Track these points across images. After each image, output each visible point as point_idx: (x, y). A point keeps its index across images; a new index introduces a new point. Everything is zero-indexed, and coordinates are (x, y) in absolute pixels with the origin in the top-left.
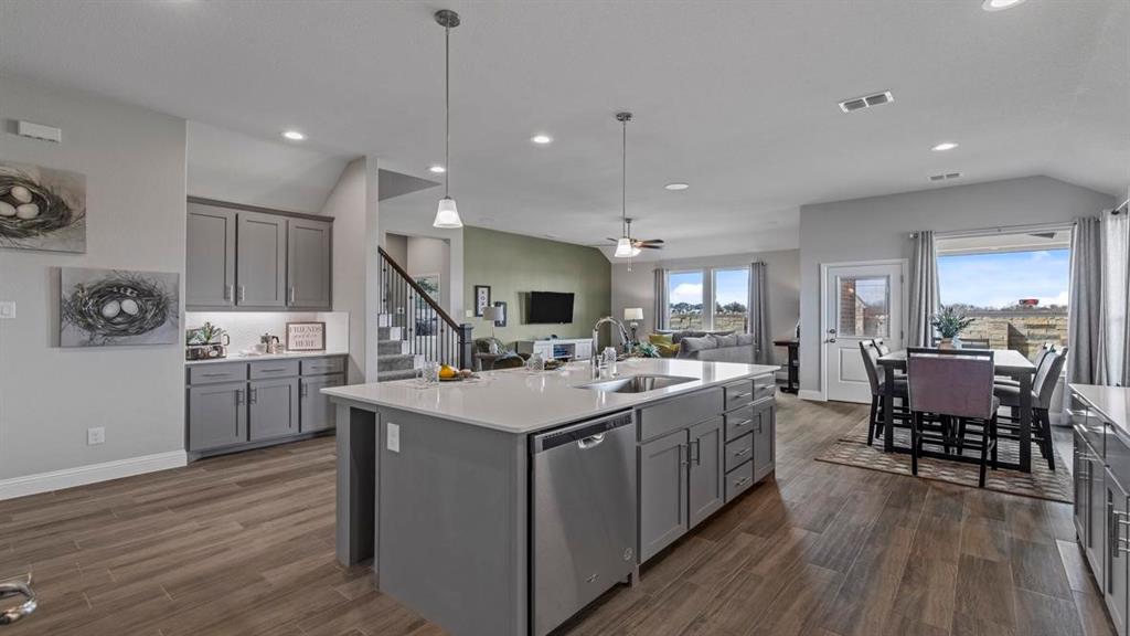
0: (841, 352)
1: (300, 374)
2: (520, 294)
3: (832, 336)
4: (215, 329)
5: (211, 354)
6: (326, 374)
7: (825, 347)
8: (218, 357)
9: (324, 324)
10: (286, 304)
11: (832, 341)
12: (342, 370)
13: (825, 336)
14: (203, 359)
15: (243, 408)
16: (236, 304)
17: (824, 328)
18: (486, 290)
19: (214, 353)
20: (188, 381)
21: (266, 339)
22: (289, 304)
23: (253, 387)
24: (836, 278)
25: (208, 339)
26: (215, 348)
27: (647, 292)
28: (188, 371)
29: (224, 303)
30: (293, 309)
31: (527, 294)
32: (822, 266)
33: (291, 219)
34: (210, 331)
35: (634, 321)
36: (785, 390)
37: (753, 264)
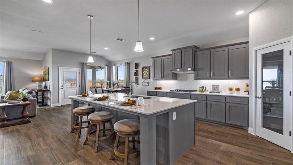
0: (65, 92)
3: (62, 87)
7: (60, 90)
11: (62, 89)
13: (60, 87)
17: (60, 85)
24: (63, 71)
32: (59, 67)
36: (41, 106)
37: (7, 62)
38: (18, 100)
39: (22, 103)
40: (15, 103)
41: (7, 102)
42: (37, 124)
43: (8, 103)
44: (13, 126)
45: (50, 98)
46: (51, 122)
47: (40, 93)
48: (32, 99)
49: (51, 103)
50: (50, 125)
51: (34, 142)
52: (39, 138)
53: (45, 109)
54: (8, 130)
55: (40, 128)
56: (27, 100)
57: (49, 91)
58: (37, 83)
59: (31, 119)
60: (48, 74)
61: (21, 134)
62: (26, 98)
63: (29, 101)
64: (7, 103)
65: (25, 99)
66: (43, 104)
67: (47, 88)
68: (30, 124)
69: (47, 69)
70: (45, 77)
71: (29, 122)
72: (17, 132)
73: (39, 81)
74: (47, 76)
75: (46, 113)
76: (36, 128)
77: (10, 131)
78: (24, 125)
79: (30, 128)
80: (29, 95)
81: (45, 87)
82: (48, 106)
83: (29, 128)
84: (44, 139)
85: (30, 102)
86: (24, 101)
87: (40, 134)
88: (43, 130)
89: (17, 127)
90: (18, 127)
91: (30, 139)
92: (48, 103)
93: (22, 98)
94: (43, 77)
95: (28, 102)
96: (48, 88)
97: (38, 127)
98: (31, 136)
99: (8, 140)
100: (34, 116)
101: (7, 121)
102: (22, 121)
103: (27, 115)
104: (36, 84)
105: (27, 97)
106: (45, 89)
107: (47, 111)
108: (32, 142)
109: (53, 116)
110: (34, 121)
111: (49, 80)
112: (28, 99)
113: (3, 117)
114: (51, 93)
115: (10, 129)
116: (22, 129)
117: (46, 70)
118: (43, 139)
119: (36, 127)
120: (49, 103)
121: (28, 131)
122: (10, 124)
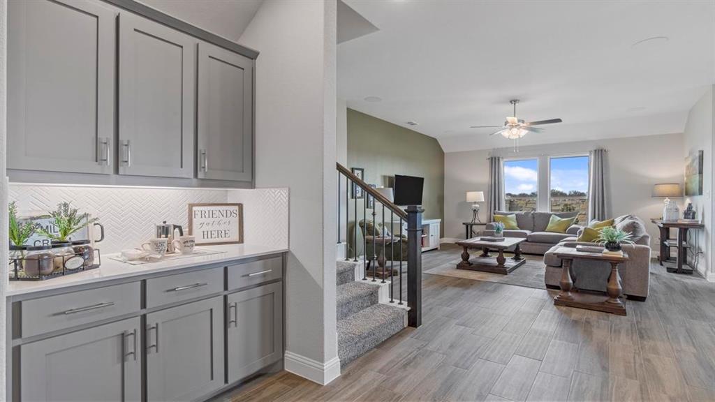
1: (226, 288)
2: (385, 177)
4: (79, 213)
5: (69, 265)
6: (260, 285)
8: (84, 268)
9: (240, 206)
10: (196, 175)
12: (280, 276)
14: (52, 275)
15: (134, 366)
16: (117, 171)
18: (360, 172)
19: (78, 262)
20: (16, 329)
21: (164, 230)
22: (200, 175)
23: (150, 321)
25: (65, 234)
26: (79, 253)
27: (484, 177)
28: (16, 308)
29: (96, 168)
30: (205, 183)
31: (390, 178)
33: (202, 44)
34: (71, 218)
35: (475, 203)
36: (675, 271)
37: (596, 151)
38: (595, 243)
39: (605, 253)
40: (591, 252)
41: (578, 246)
42: (643, 326)
43: (579, 250)
44: (584, 310)
45: (703, 250)
46: (690, 334)
47: (674, 232)
48: (632, 248)
49: (707, 269)
50: (684, 345)
51: (610, 385)
52: (631, 378)
53: (685, 286)
54: (570, 317)
55: (648, 344)
56: (618, 248)
57: (702, 227)
58: (667, 200)
59: (629, 306)
60: (701, 172)
61: (592, 339)
62: (615, 242)
63: (625, 250)
64: (575, 247)
65: (613, 246)
66: (680, 266)
67: (693, 218)
68: (623, 317)
69: (697, 155)
70: (689, 185)
71: (623, 313)
72: (585, 331)
73: (671, 196)
74: (697, 177)
75: (684, 299)
76: (634, 338)
77: (573, 321)
78: (608, 317)
79: (618, 332)
80: (625, 233)
81: (689, 213)
82: (699, 275)
83: (615, 331)
84: (643, 390)
85: (626, 256)
86: (610, 251)
87: (637, 365)
88: (651, 356)
89: (590, 317)
90: (593, 316)
91: (605, 368)
92: (699, 266)
93: (606, 242)
94: (686, 184)
95: (620, 254)
96: (699, 219)
97: (642, 337)
98: (610, 359)
99: (558, 341)
100: (642, 299)
101: (577, 292)
102: (603, 303)
103: (618, 290)
104: (663, 205)
105: (618, 241)
106: (687, 221)
107: (690, 293)
108: (605, 383)
109: (704, 317)
110: (636, 315)
111: (701, 193)
112: (621, 245)
113: (565, 281)
114: (707, 233)
115: (577, 314)
116: (598, 327)
117: (693, 161)
118: (641, 390)
119: (636, 337)
120: (701, 268)
121: (609, 339)
122: (578, 303)
